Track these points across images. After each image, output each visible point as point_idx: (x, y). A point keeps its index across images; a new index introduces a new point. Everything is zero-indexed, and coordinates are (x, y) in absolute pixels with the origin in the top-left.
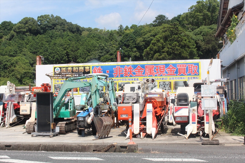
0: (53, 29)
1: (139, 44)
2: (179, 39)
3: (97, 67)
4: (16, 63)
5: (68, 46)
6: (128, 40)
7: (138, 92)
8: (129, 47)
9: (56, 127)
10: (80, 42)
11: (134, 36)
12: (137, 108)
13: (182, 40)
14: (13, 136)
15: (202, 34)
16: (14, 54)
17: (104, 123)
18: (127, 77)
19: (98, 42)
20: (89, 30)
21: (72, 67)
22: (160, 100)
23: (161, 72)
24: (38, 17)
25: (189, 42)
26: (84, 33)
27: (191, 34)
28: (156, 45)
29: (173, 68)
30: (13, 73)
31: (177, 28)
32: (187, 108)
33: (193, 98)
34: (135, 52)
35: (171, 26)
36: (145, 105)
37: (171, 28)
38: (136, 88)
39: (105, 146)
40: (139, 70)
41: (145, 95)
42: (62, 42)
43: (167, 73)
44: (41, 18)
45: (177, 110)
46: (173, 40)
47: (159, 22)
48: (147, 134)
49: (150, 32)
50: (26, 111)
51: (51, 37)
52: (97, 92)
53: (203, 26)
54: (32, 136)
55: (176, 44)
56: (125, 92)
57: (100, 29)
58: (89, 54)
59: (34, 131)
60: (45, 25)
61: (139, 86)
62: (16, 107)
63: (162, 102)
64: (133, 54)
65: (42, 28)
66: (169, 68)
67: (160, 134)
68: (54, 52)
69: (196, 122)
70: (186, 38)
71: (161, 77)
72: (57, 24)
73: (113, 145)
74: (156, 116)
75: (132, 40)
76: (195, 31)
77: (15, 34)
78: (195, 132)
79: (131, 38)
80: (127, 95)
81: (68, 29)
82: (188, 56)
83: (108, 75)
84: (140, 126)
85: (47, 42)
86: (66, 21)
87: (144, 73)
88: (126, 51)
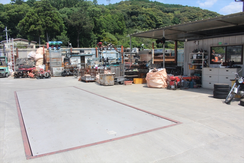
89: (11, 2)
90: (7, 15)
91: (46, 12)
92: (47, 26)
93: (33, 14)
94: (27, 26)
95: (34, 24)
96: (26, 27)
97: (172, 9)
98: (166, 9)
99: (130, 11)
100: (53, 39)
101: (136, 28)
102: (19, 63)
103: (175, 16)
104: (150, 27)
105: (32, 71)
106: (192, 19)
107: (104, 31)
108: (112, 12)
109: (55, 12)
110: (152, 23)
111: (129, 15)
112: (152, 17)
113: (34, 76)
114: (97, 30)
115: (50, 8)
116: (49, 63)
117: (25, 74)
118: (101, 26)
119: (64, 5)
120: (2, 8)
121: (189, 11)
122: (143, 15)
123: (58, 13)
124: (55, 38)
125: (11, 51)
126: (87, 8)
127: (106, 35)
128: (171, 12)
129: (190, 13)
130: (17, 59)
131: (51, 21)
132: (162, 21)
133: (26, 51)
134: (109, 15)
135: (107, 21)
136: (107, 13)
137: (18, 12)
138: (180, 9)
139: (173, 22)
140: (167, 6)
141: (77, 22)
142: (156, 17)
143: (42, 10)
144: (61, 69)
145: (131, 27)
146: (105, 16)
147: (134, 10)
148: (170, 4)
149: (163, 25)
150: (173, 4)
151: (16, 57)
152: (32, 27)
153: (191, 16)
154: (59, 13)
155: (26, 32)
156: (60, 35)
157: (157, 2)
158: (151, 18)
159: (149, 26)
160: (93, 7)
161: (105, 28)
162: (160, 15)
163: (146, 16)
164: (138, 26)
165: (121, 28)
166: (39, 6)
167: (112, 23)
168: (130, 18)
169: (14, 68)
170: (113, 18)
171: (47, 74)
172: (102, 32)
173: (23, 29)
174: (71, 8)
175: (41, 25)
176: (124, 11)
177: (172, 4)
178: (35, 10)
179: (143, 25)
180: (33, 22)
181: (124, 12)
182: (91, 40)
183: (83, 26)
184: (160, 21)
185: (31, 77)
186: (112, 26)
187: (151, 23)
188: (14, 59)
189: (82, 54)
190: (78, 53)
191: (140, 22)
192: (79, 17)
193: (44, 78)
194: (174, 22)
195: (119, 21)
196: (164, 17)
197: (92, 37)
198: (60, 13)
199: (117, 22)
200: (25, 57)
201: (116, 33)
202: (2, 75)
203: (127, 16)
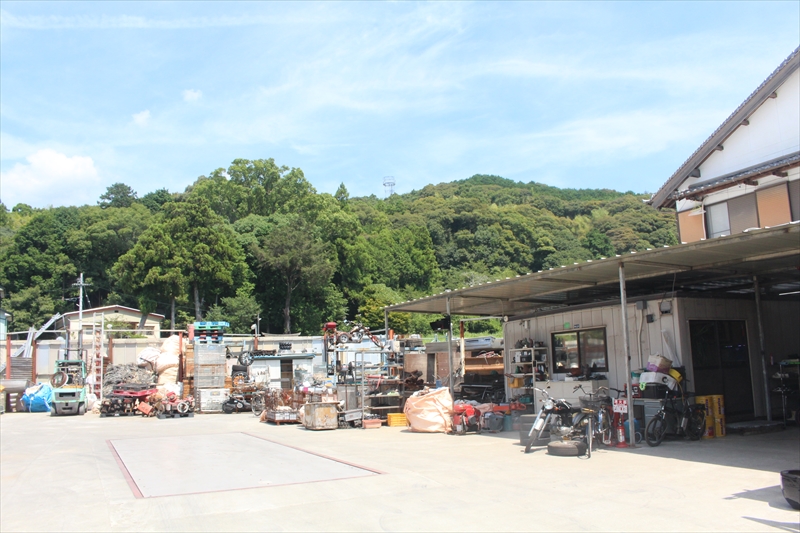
1: (77, 244)
2: (212, 236)
6: (43, 234)
8: (47, 250)
11: (61, 225)
13: (218, 240)
15: (254, 232)
25: (232, 245)
27: (230, 227)
28: (151, 246)
31: (205, 209)
34: (65, 263)
35: (189, 205)
46: (197, 238)
49: (104, 219)
53: (251, 215)
55: (203, 248)
64: (58, 267)
70: (223, 235)
75: (54, 232)
76: (238, 222)
79: (52, 229)
82: (230, 278)
88: (38, 260)
89: (101, 201)
90: (87, 239)
91: (195, 231)
92: (197, 270)
93: (158, 237)
94: (140, 269)
95: (159, 264)
96: (135, 274)
97: (583, 203)
98: (565, 204)
99: (451, 215)
100: (213, 307)
101: (470, 267)
102: (115, 378)
103: (595, 225)
104: (515, 264)
105: (148, 398)
106: (649, 232)
107: (368, 279)
108: (396, 220)
109: (221, 230)
110: (521, 249)
111: (450, 229)
112: (519, 231)
113: (152, 411)
114: (346, 277)
115: (207, 217)
116: (192, 378)
117: (129, 406)
118: (360, 264)
119: (250, 207)
120: (74, 219)
121: (638, 208)
122: (493, 227)
123: (230, 232)
124: (220, 304)
125: (97, 347)
126: (316, 215)
127: (374, 292)
128: (583, 213)
129: (639, 214)
130: (109, 367)
131: (210, 254)
132: (552, 243)
133: (134, 345)
134: (387, 232)
135: (380, 249)
136: (380, 225)
137: (115, 229)
138: (610, 202)
139: (588, 244)
140: (567, 194)
141: (284, 259)
142: (531, 230)
143: (184, 225)
144: (222, 395)
145: (455, 264)
146: (375, 236)
147: (463, 213)
148: (578, 189)
149: (555, 255)
150: (588, 190)
151: (107, 361)
152: (154, 272)
153: (644, 221)
154: (234, 232)
155: (134, 286)
156: (234, 295)
157: (539, 185)
158: (517, 234)
159: (512, 261)
160: (334, 212)
161: (372, 272)
162: (544, 226)
163: (499, 230)
164: (476, 261)
165: (421, 268)
166: (179, 214)
167: (395, 255)
168: (451, 238)
169: (101, 391)
170: (398, 240)
171: (184, 405)
172: (364, 285)
173: (128, 279)
174: (271, 216)
175: (181, 266)
176: (434, 218)
177: (584, 188)
178: (165, 224)
179: (491, 258)
180: (156, 258)
181: (432, 222)
182: (326, 309)
183: (303, 269)
184: (547, 244)
185: (143, 414)
186: (395, 264)
187: (516, 250)
188: (101, 367)
189: (286, 353)
190: (274, 352)
191: (481, 248)
192: (291, 243)
193: (176, 415)
194: (591, 244)
195: (417, 247)
196: (558, 231)
197: (329, 299)
198: (236, 230)
199: (409, 252)
200: (129, 362)
201: (407, 286)
202: (71, 408)
203: (441, 231)
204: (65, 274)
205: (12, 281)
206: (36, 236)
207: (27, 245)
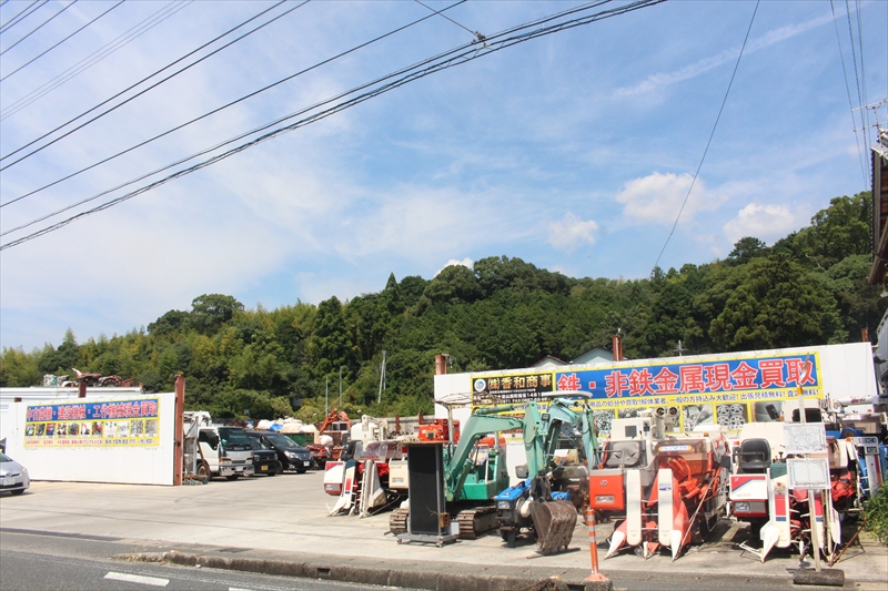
0: (508, 285)
1: (699, 308)
2: (794, 290)
3: (568, 374)
4: (430, 363)
5: (540, 322)
6: (673, 301)
7: (644, 438)
8: (677, 316)
9: (452, 524)
10: (568, 312)
11: (687, 291)
12: (634, 480)
13: (802, 292)
14: (360, 541)
15: (850, 275)
16: (427, 343)
17: (553, 517)
18: (638, 395)
19: (607, 308)
20: (587, 282)
21: (512, 378)
22: (699, 457)
23: (720, 380)
24: (476, 263)
25: (820, 295)
26: (576, 292)
27: (823, 278)
28: (737, 308)
29: (749, 370)
30: (424, 385)
31: (787, 265)
32: (764, 478)
33: (781, 453)
34: (692, 326)
35: (771, 262)
36: (657, 472)
37: (771, 266)
38: (640, 428)
39: (533, 581)
40: (666, 378)
41: (657, 447)
42: (528, 313)
43: (734, 382)
44: (481, 265)
45: (737, 485)
46: (779, 294)
47: (743, 255)
48: (660, 545)
49: (723, 280)
50: (402, 480)
51: (504, 304)
52: (537, 443)
53: (853, 257)
54: (400, 542)
55: (786, 303)
56: (612, 440)
57: (611, 279)
58: (587, 337)
59: (405, 531)
60: (490, 279)
61: (646, 424)
62: (383, 472)
63: (704, 463)
64: (687, 331)
65: (483, 286)
66: (739, 371)
67: (700, 544)
68: (510, 335)
69: (788, 516)
70: (810, 287)
71: (721, 394)
72: (516, 276)
73: (550, 580)
74: (685, 500)
75: (682, 299)
76: (831, 268)
77: (429, 302)
78: (785, 542)
79: (680, 296)
80: (616, 448)
81: (539, 283)
82: (818, 329)
83: (590, 394)
84: (644, 526)
85: (495, 315)
86: (534, 267)
87: (678, 386)
88: (671, 326)
204: (693, 336)
205: (653, 348)
206: (667, 304)
207: (661, 314)
